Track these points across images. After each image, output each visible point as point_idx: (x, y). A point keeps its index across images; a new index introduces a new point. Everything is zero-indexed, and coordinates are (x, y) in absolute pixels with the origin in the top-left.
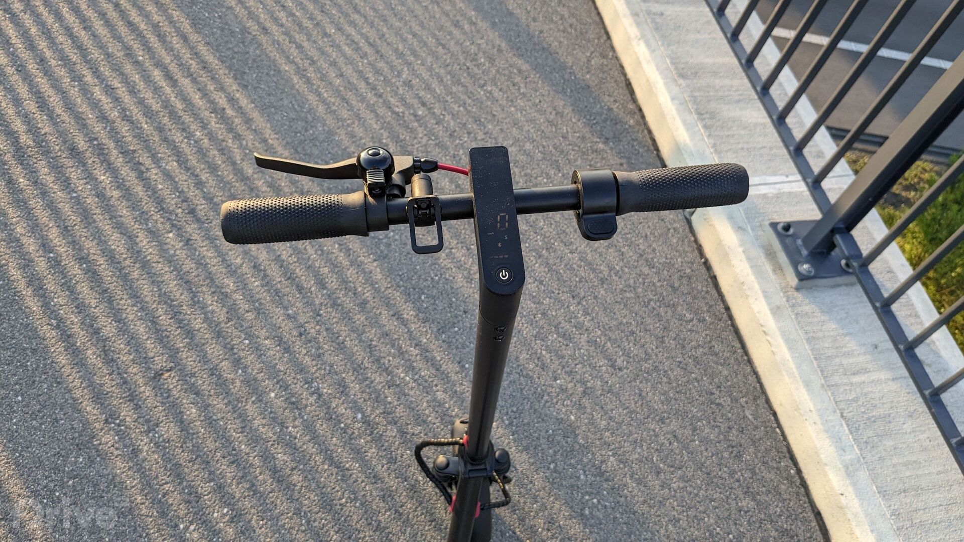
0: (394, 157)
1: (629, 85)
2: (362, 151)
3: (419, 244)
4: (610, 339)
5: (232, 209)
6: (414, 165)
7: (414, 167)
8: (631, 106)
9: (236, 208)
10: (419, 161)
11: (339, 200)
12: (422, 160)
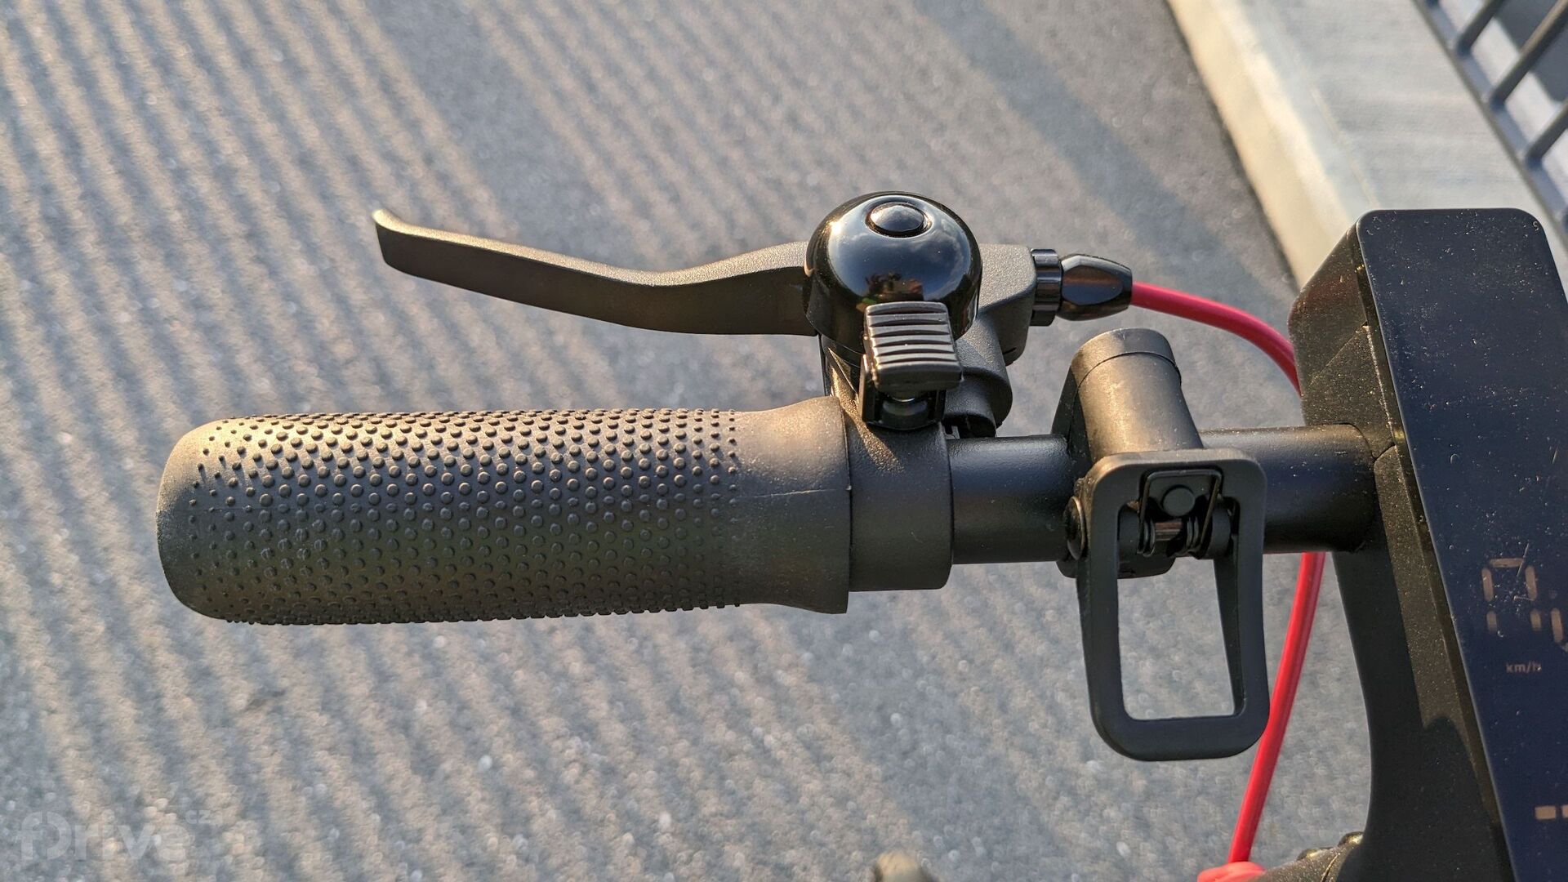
0: (981, 247)
1: (1228, 142)
2: (839, 212)
3: (1138, 705)
4: (1200, 674)
5: (213, 466)
6: (1037, 284)
7: (1037, 293)
8: (1234, 183)
9: (232, 458)
10: (1055, 267)
11: (724, 443)
12: (1067, 264)
